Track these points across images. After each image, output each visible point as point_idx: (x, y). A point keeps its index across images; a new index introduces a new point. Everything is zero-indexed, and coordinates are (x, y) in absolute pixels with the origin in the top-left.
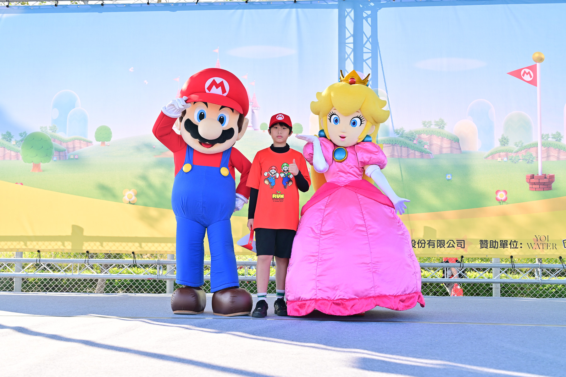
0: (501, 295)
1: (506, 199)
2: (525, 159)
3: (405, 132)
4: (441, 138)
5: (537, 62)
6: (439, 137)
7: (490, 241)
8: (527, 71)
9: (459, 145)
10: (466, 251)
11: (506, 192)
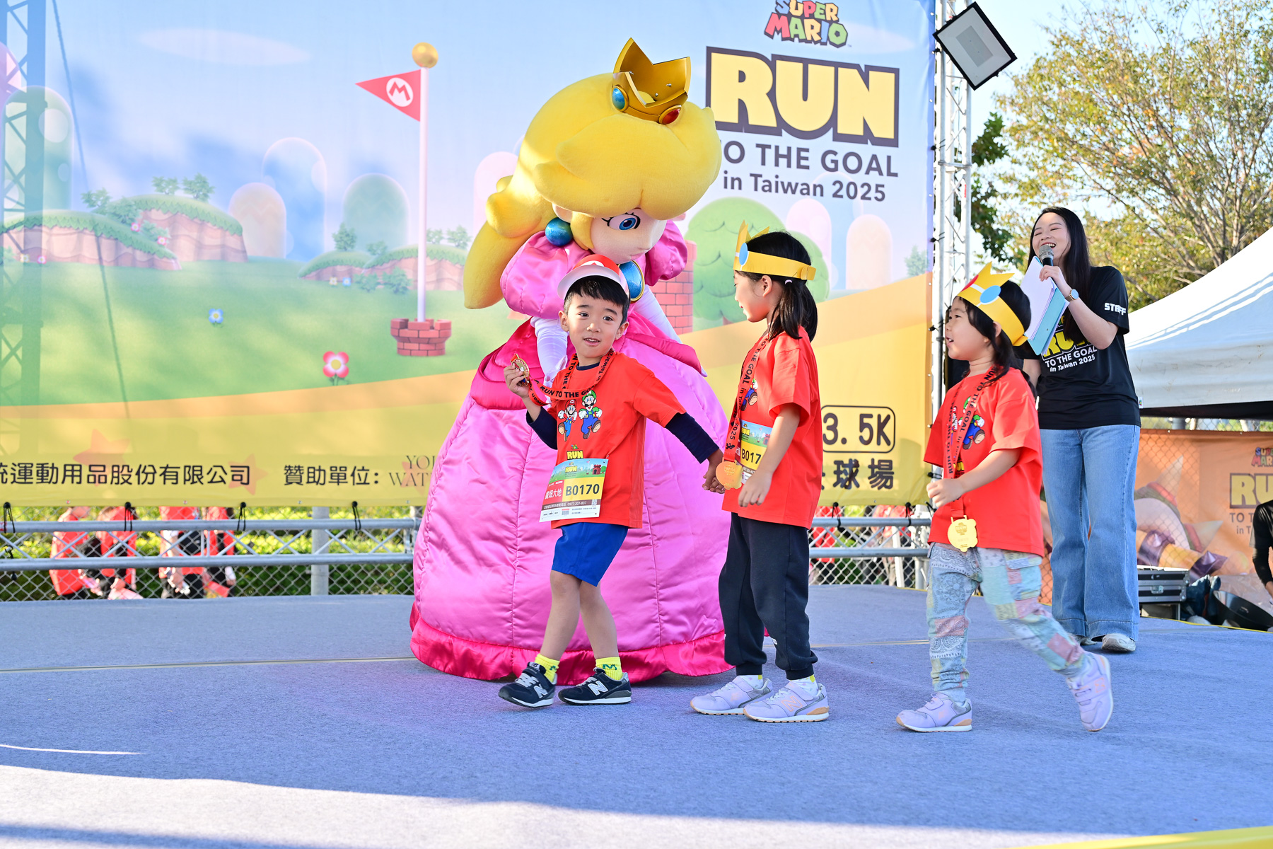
0: (330, 590)
1: (346, 372)
2: (391, 284)
3: (111, 200)
4: (199, 222)
5: (421, 66)
6: (196, 220)
7: (309, 468)
8: (401, 83)
9: (242, 242)
10: (253, 492)
11: (345, 357)
